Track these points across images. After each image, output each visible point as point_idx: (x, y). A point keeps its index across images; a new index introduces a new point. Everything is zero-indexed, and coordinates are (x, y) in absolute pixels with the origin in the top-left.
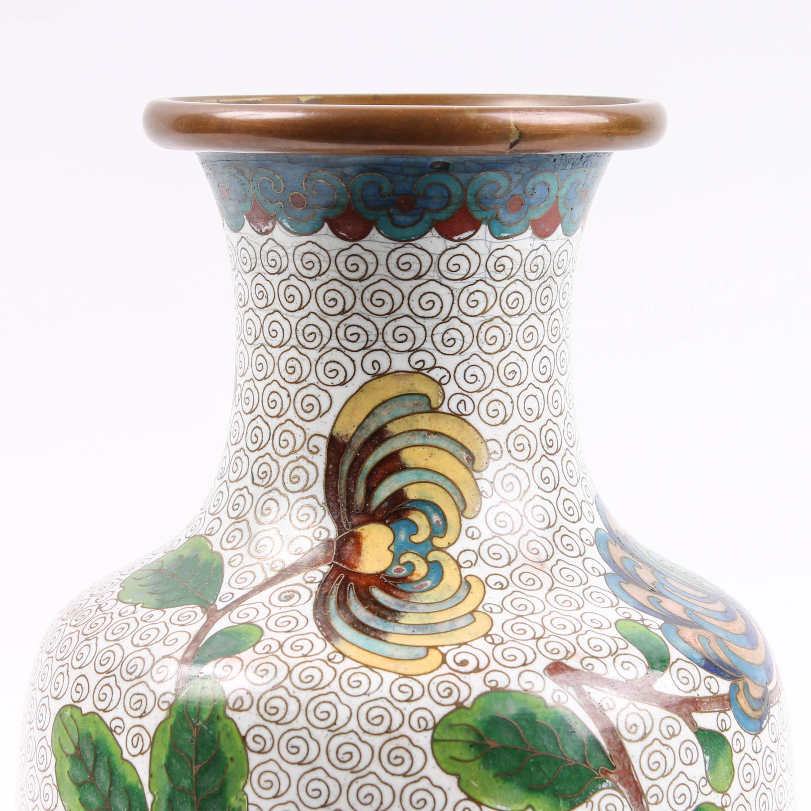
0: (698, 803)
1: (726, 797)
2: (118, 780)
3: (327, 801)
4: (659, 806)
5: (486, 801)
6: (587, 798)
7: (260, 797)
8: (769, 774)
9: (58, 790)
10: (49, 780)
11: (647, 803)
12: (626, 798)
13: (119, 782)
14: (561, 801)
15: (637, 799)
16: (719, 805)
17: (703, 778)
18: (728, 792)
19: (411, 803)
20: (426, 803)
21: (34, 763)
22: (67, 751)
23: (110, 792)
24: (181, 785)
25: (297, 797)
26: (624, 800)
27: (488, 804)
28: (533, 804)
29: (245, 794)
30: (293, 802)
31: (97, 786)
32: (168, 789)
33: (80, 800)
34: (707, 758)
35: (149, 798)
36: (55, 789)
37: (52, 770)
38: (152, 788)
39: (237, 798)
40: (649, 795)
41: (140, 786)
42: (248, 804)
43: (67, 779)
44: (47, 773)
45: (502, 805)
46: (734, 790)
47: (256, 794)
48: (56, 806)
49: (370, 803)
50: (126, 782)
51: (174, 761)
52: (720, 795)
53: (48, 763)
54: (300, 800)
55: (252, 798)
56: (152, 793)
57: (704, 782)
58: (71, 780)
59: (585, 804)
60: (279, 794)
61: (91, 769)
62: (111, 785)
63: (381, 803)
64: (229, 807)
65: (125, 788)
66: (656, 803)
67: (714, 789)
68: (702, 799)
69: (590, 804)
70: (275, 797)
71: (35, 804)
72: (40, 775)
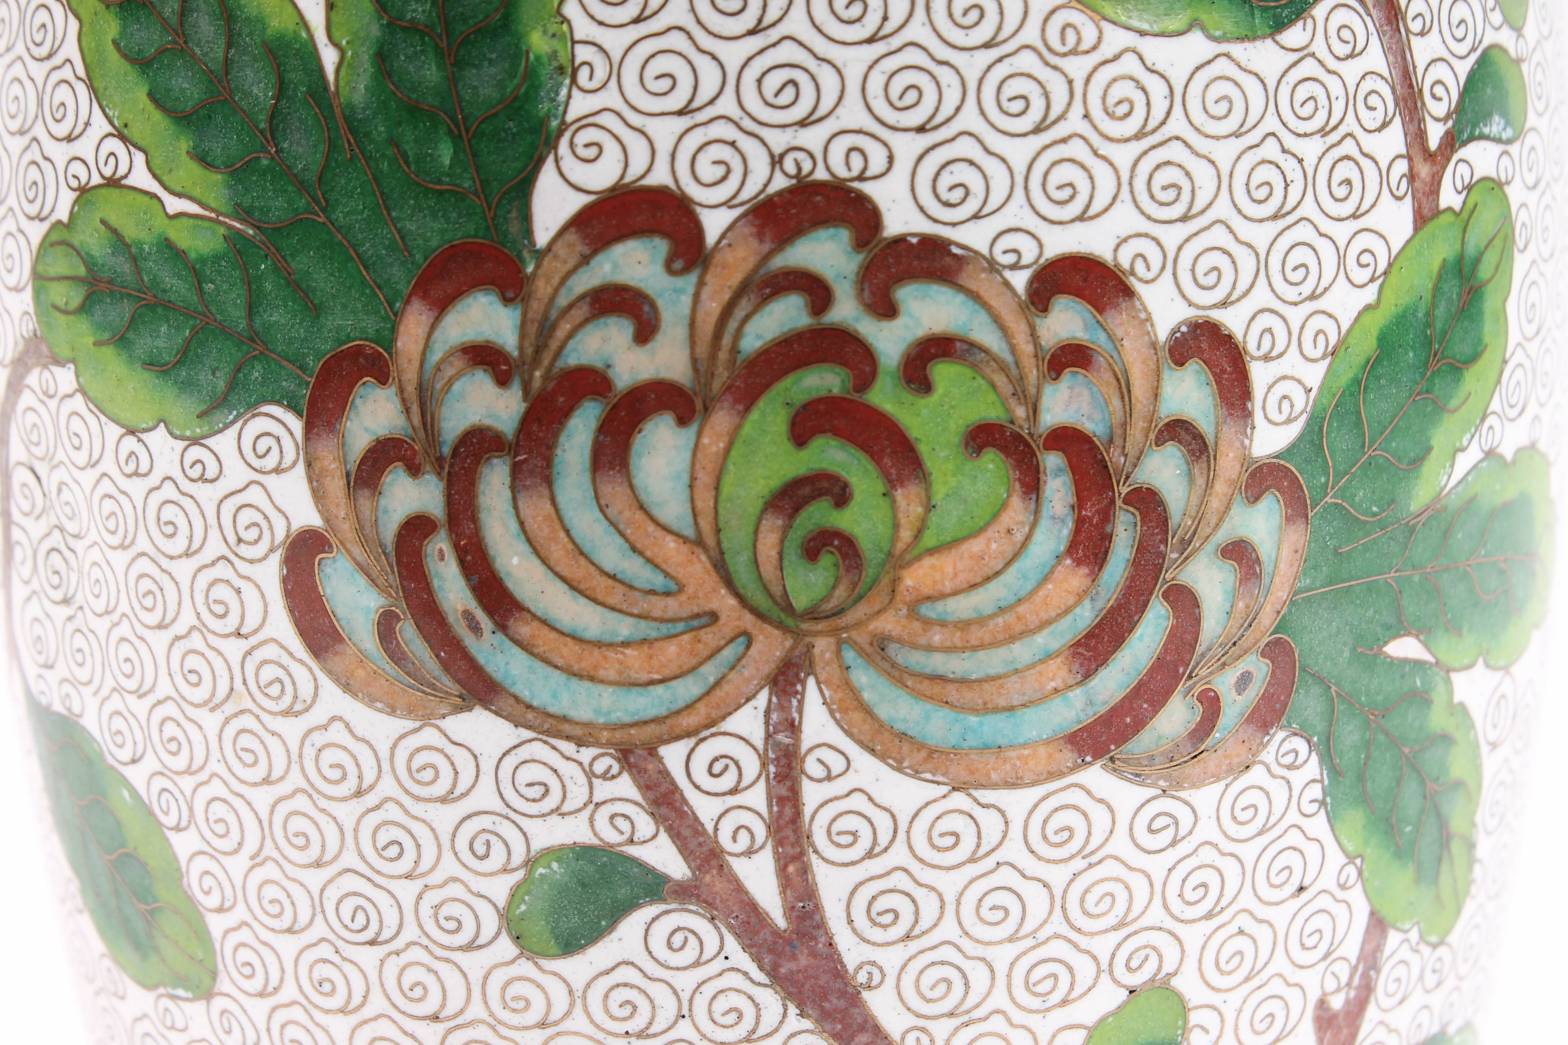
0: (1485, 44)
1: (1521, 40)
2: (246, 30)
3: (760, 21)
4: (1427, 37)
5: (1108, 11)
6: (1304, 11)
7: (601, 23)
9: (92, 88)
10: (66, 73)
11: (1407, 30)
12: (1370, 15)
13: (250, 34)
14: (1257, 12)
15: (1390, 23)
16: (1513, 54)
18: (1523, 32)
19: (951, 15)
20: (982, 16)
21: (20, 49)
23: (227, 63)
24: (409, 17)
25: (691, 16)
26: (1368, 20)
27: (1113, 16)
28: (1204, 17)
29: (566, 20)
30: (680, 29)
31: (193, 55)
32: (375, 31)
33: (151, 96)
35: (329, 57)
36: (82, 90)
37: (71, 49)
38: (336, 35)
39: (545, 32)
40: (1410, 14)
41: (304, 35)
42: (574, 42)
43: (114, 56)
44: (57, 60)
45: (1140, 19)
46: (1531, 31)
47: (592, 17)
48: (87, 124)
49: (859, 20)
50: (269, 32)
52: (1514, 36)
53: (60, 35)
54: (699, 22)
55: (583, 28)
56: (336, 45)
58: (125, 56)
59: (1300, 24)
60: (647, 13)
61: (174, 21)
62: (229, 46)
63: (885, 18)
64: (528, 52)
65: (265, 44)
66: (1422, 34)
67: (1505, 20)
68: (1489, 36)
69: (1309, 22)
70: (637, 20)
71: (27, 139)
72: (39, 71)
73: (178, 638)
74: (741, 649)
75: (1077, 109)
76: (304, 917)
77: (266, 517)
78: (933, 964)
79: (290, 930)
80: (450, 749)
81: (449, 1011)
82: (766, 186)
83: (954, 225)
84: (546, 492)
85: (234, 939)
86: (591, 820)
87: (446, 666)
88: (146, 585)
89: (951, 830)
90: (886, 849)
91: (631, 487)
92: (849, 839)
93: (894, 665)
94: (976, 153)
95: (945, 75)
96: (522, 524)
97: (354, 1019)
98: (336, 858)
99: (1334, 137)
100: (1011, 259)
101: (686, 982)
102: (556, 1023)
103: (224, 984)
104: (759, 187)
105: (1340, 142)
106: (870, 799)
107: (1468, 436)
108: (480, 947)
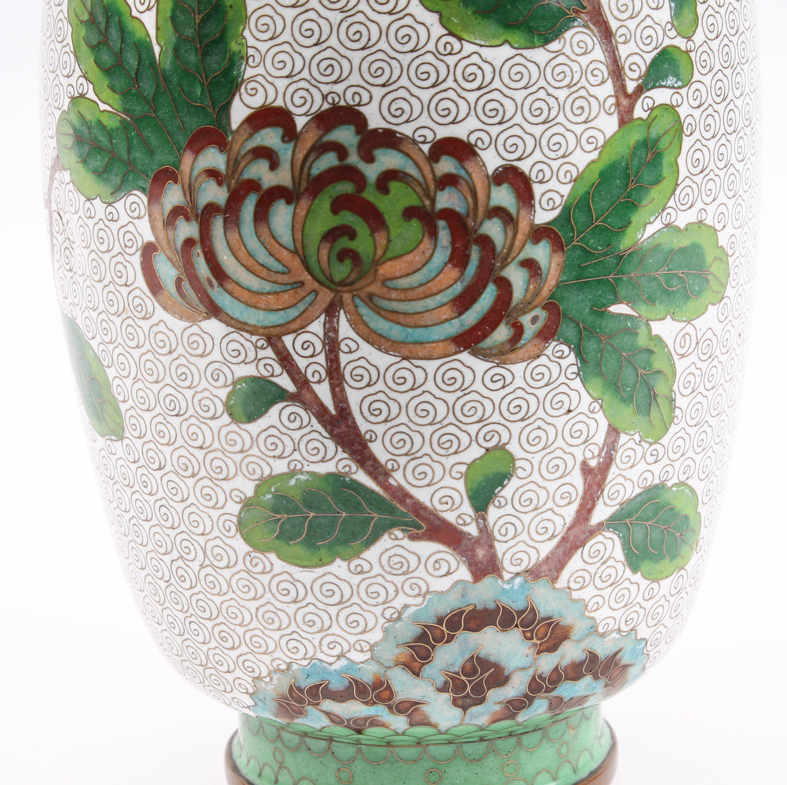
0: (664, 45)
1: (690, 42)
2: (128, 37)
3: (319, 40)
4: (627, 45)
5: (466, 37)
6: (560, 35)
7: (258, 40)
8: (732, 28)
9: (75, 56)
10: (67, 49)
11: (617, 42)
12: (595, 36)
13: (129, 39)
14: (536, 37)
15: (606, 38)
16: (684, 49)
17: (669, 22)
18: (692, 38)
19: (396, 39)
20: (410, 39)
21: (53, 37)
22: (81, 18)
23: (121, 49)
24: (186, 34)
25: (292, 37)
26: (594, 38)
27: (468, 39)
28: (510, 39)
29: (244, 38)
30: (288, 42)
31: (110, 46)
32: (174, 40)
33: (95, 61)
34: (673, 5)
35: (157, 50)
36: (72, 56)
37: (69, 40)
38: (159, 40)
39: (237, 43)
40: (618, 34)
41: (148, 40)
42: (247, 47)
43: (83, 44)
44: (64, 43)
45: (480, 40)
46: (699, 37)
47: (254, 37)
48: (74, 71)
49: (358, 40)
50: (136, 38)
51: (178, 13)
52: (685, 40)
53: (66, 33)
54: (295, 40)
55: (251, 41)
56: (159, 45)
57: (669, 26)
58: (86, 44)
59: (558, 41)
60: (275, 36)
61: (103, 31)
62: (122, 42)
63: (369, 40)
64: (230, 50)
65: (134, 43)
66: (625, 43)
67: (679, 34)
68: (667, 42)
69: (562, 41)
70: (272, 39)
71: (55, 74)
72: (59, 46)
73: (105, 286)
74: (313, 297)
75: (451, 77)
76: (152, 405)
77: (135, 237)
78: (397, 433)
79: (148, 410)
80: (203, 335)
81: (206, 445)
82: (321, 107)
83: (398, 125)
84: (237, 230)
85: (129, 413)
86: (257, 366)
87: (201, 300)
88: (94, 263)
89: (402, 376)
90: (375, 383)
91: (269, 229)
92: (360, 378)
93: (376, 306)
94: (407, 95)
95: (394, 63)
96: (228, 243)
97: (172, 448)
98: (163, 379)
99: (575, 88)
100: (422, 139)
101: (296, 435)
102: (247, 451)
103: (127, 434)
104: (318, 108)
105: (577, 91)
106: (368, 361)
107: (654, 217)
108: (217, 418)
